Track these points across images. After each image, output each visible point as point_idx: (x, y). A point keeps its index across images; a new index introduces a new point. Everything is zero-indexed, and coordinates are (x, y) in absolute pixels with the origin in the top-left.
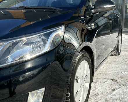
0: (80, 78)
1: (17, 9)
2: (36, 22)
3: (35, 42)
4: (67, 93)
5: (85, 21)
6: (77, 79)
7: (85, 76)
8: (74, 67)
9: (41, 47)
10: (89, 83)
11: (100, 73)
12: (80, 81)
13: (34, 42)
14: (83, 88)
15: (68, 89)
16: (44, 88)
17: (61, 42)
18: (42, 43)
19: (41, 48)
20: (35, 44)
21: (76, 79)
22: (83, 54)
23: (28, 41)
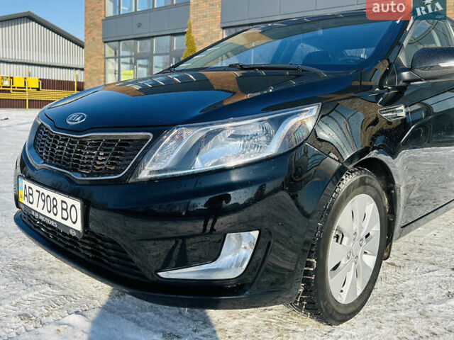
0: (348, 236)
1: (224, 69)
2: (259, 94)
3: (249, 134)
4: (308, 260)
5: (382, 99)
6: (341, 237)
7: (363, 234)
8: (332, 203)
9: (261, 147)
10: (376, 258)
11: (421, 247)
12: (348, 244)
13: (248, 136)
14: (353, 264)
15: (314, 250)
16: (257, 232)
17: (306, 140)
18: (264, 138)
19: (262, 149)
20: (249, 138)
21: (337, 237)
22: (361, 178)
23: (236, 132)
